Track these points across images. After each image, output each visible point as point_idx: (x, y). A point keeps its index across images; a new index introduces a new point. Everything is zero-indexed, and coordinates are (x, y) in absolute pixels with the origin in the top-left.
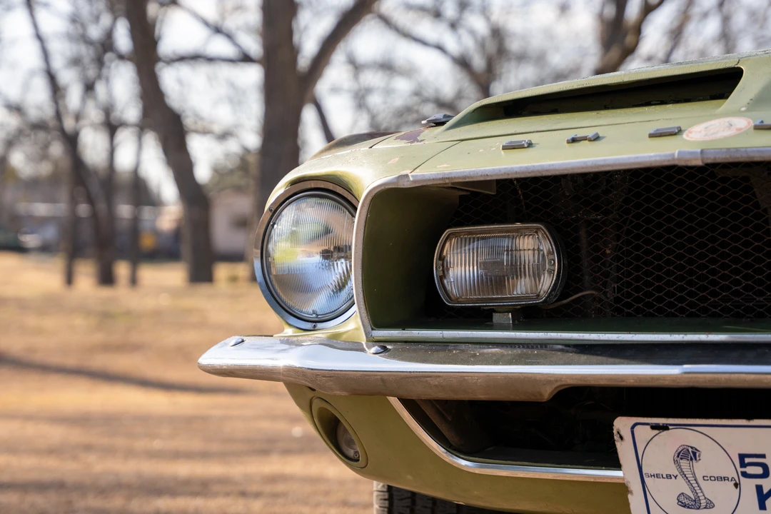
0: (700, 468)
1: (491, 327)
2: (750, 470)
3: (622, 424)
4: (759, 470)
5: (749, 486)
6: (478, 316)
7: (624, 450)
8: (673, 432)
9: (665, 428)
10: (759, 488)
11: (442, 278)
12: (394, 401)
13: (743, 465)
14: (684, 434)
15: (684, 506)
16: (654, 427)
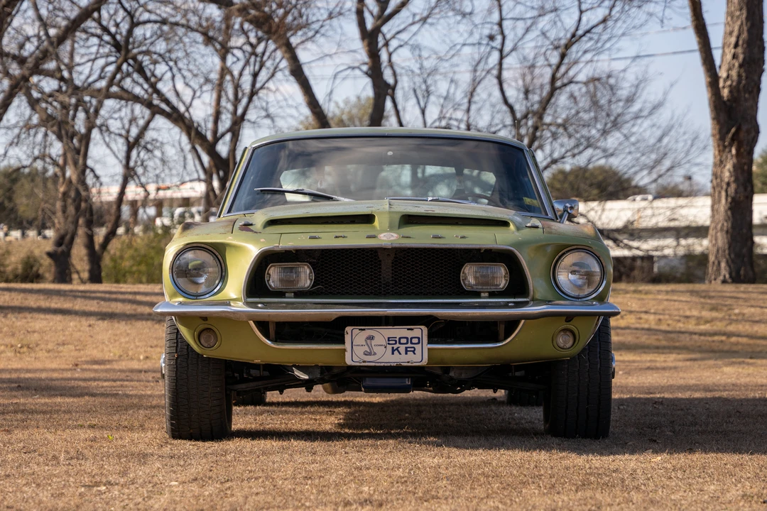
0: (374, 343)
1: (285, 298)
2: (391, 342)
3: (348, 329)
4: (394, 342)
5: (389, 347)
6: (280, 294)
7: (348, 338)
8: (367, 331)
9: (364, 330)
10: (393, 348)
11: (268, 281)
12: (251, 323)
13: (389, 341)
14: (370, 331)
15: (366, 355)
16: (360, 330)
